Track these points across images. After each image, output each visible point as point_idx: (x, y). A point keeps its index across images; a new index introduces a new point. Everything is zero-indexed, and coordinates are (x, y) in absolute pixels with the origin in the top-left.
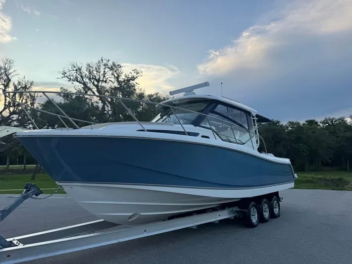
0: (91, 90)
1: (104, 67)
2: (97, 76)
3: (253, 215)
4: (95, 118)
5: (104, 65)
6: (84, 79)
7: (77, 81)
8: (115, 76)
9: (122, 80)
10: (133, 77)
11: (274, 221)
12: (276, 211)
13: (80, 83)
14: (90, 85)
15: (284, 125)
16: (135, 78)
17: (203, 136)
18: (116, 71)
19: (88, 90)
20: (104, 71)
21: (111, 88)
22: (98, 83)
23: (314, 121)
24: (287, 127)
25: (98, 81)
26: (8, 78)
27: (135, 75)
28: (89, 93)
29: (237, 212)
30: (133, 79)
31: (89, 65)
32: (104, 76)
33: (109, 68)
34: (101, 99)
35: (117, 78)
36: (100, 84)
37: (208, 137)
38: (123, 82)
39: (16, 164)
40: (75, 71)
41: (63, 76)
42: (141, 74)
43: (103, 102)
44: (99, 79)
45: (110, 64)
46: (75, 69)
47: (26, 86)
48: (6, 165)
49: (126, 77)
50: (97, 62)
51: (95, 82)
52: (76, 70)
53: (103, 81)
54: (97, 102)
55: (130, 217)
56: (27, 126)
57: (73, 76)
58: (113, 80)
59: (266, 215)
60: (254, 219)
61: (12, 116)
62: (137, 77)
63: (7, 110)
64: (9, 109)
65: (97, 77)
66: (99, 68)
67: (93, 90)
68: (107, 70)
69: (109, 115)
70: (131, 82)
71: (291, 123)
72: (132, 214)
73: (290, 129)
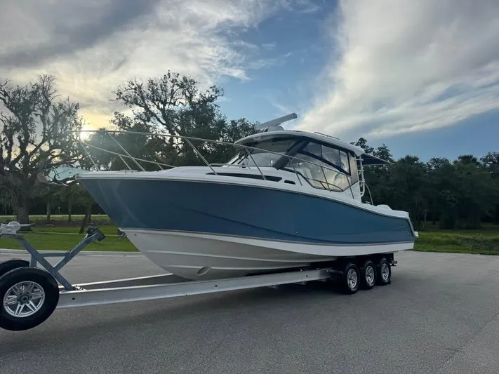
0: (155, 116)
1: (172, 84)
2: (163, 96)
3: (350, 279)
4: (160, 153)
5: (172, 82)
6: (146, 102)
7: (137, 104)
8: (186, 96)
9: (197, 101)
10: (211, 97)
11: (380, 289)
12: (385, 277)
13: (141, 106)
14: (154, 109)
15: (425, 163)
16: (213, 99)
17: (286, 182)
18: (188, 89)
19: (151, 116)
20: (173, 90)
21: (181, 112)
22: (165, 105)
23: (471, 157)
24: (430, 166)
25: (164, 103)
26: (48, 100)
27: (214, 93)
28: (152, 119)
29: (331, 273)
30: (211, 99)
31: (151, 82)
32: (172, 97)
33: (178, 85)
34: (168, 128)
35: (190, 98)
36: (167, 107)
37: (293, 183)
38: (197, 103)
39: (58, 214)
40: (133, 90)
41: (118, 97)
42: (221, 93)
43: (171, 132)
44: (166, 100)
45: (180, 79)
46: (133, 87)
47: (70, 110)
48: (46, 214)
49: (202, 96)
50: (163, 78)
51: (160, 104)
52: (135, 89)
53: (170, 103)
54: (162, 132)
55: (200, 271)
56: (73, 163)
57: (130, 97)
58: (183, 101)
59: (370, 280)
60: (353, 284)
61: (54, 150)
62: (216, 97)
63: (47, 143)
64: (49, 142)
65: (163, 98)
66: (165, 86)
67: (158, 115)
68: (176, 87)
69: (179, 149)
70: (209, 104)
71: (436, 161)
72: (201, 267)
73: (433, 168)
